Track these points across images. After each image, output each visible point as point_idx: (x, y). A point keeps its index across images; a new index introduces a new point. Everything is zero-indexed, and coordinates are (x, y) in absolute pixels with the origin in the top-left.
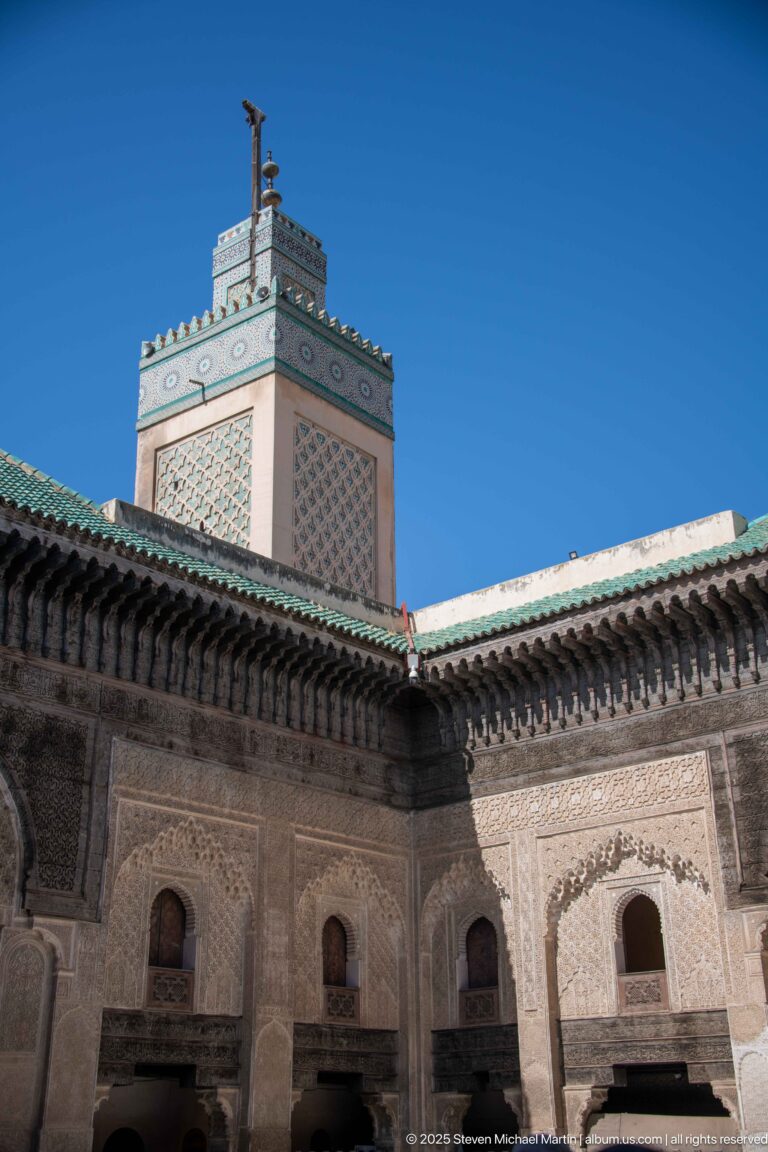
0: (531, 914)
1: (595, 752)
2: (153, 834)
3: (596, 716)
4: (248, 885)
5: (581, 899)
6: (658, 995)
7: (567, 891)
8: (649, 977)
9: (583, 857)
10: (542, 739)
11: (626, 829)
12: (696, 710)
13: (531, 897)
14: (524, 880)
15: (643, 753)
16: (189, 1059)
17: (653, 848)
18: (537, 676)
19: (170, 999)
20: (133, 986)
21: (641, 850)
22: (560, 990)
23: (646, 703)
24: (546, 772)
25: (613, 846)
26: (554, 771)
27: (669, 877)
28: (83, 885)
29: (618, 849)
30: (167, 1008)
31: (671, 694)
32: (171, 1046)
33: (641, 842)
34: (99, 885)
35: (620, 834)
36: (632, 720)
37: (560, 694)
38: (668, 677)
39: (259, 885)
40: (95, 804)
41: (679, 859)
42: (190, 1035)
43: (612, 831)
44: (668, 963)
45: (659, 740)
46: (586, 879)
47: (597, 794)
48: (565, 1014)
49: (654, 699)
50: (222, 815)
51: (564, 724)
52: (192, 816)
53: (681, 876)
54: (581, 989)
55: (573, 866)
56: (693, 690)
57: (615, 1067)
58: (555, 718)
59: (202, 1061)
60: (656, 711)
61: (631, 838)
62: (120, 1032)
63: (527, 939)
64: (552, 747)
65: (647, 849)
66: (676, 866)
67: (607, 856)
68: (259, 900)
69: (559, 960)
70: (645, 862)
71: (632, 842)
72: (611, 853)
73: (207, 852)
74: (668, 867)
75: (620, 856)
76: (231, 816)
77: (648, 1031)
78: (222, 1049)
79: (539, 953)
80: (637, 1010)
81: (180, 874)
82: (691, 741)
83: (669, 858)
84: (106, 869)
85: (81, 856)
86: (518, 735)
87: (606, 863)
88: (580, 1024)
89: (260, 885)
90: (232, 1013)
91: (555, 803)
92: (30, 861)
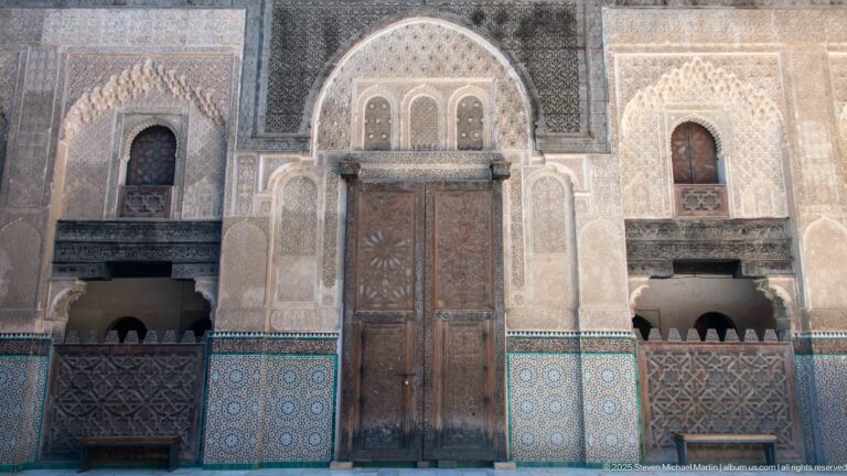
2: (656, 77)
4: (774, 105)
16: (732, 255)
19: (701, 207)
20: (660, 200)
28: (589, 126)
30: (699, 216)
32: (709, 246)
34: (605, 125)
39: (786, 103)
40: (591, 62)
42: (729, 235)
50: (731, 50)
52: (697, 56)
59: (745, 257)
62: (651, 237)
68: (789, 116)
73: (722, 83)
76: (742, 49)
78: (769, 246)
81: (697, 107)
84: (609, 111)
85: (583, 105)
89: (789, 102)
90: (775, 215)
92: (536, 114)
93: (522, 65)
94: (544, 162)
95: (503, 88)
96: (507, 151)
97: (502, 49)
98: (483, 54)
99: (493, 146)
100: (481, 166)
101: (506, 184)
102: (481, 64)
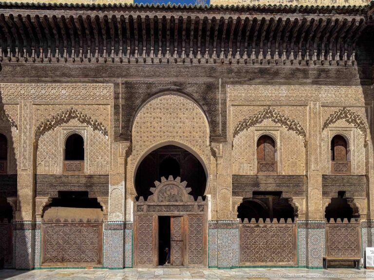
0: (28, 134)
1: (64, 75)
3: (66, 61)
5: (50, 132)
6: (81, 169)
7: (45, 127)
8: (77, 162)
9: (54, 115)
10: (37, 64)
11: (76, 107)
12: (111, 67)
13: (28, 127)
14: (25, 120)
15: (86, 79)
17: (86, 116)
18: (40, 36)
21: (80, 116)
22: (38, 163)
23: (90, 61)
24: (40, 78)
25: (68, 113)
26: (43, 79)
27: (90, 128)
29: (70, 114)
31: (101, 60)
33: (81, 113)
35: (72, 109)
36: (82, 66)
37: (50, 47)
38: (101, 52)
41: (97, 121)
43: (69, 107)
44: (85, 158)
45: (94, 75)
46: (54, 124)
47: (64, 92)
48: (38, 172)
49: (93, 60)
51: (50, 61)
53: (95, 128)
54: (47, 164)
55: (50, 118)
56: (110, 59)
57: (59, 192)
58: (46, 57)
60: (93, 64)
61: (77, 111)
63: (25, 143)
64: (43, 69)
65: (83, 116)
66: (95, 124)
67: (65, 116)
69: (38, 153)
70: (81, 122)
71: (77, 113)
72: (67, 116)
74: (91, 124)
75: (70, 117)
77: (74, 180)
79: (30, 149)
80: (70, 173)
82: (107, 79)
83: (92, 121)
86: (26, 61)
87: (63, 119)
88: (45, 176)
91: (43, 92)
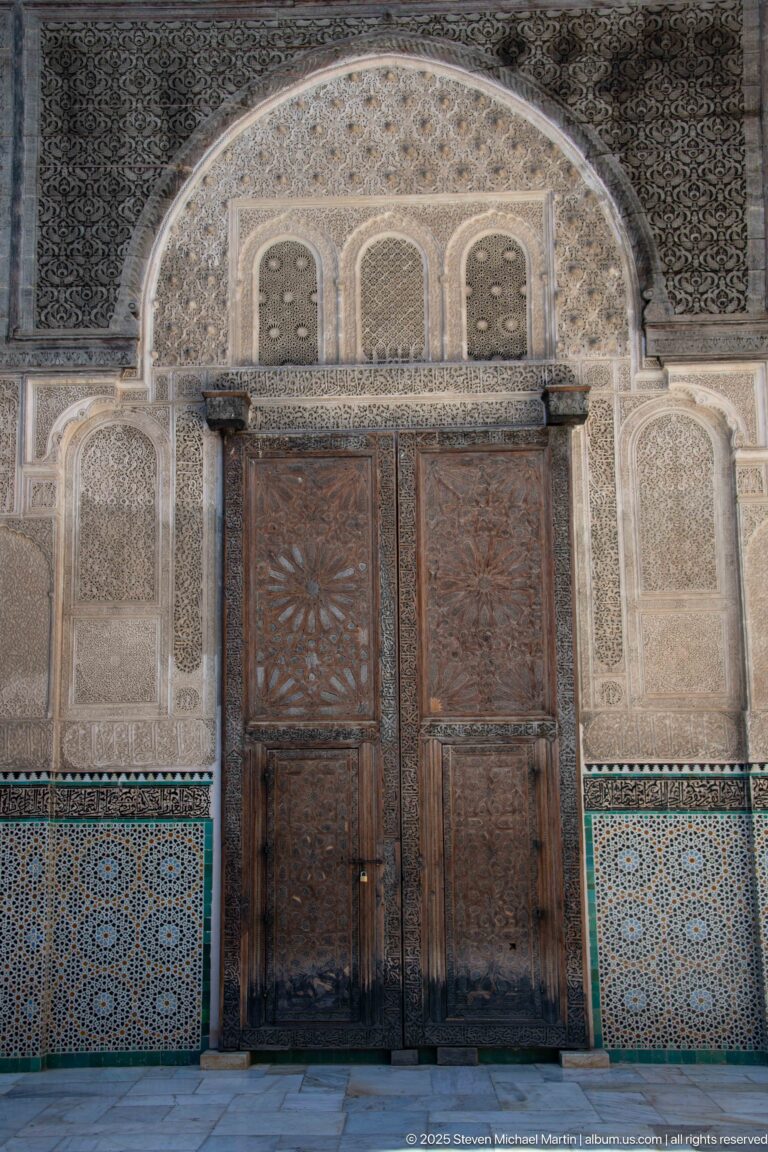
92: (645, 274)
93: (613, 160)
94: (664, 383)
95: (571, 215)
96: (579, 360)
97: (569, 123)
98: (524, 136)
99: (550, 350)
100: (522, 396)
101: (580, 434)
102: (518, 160)
